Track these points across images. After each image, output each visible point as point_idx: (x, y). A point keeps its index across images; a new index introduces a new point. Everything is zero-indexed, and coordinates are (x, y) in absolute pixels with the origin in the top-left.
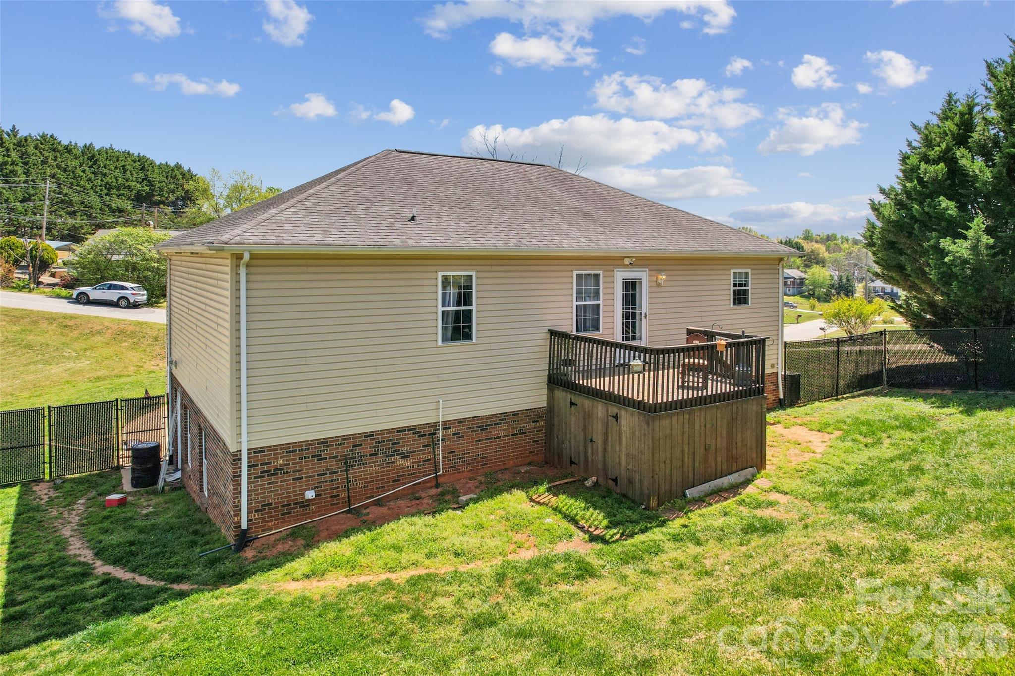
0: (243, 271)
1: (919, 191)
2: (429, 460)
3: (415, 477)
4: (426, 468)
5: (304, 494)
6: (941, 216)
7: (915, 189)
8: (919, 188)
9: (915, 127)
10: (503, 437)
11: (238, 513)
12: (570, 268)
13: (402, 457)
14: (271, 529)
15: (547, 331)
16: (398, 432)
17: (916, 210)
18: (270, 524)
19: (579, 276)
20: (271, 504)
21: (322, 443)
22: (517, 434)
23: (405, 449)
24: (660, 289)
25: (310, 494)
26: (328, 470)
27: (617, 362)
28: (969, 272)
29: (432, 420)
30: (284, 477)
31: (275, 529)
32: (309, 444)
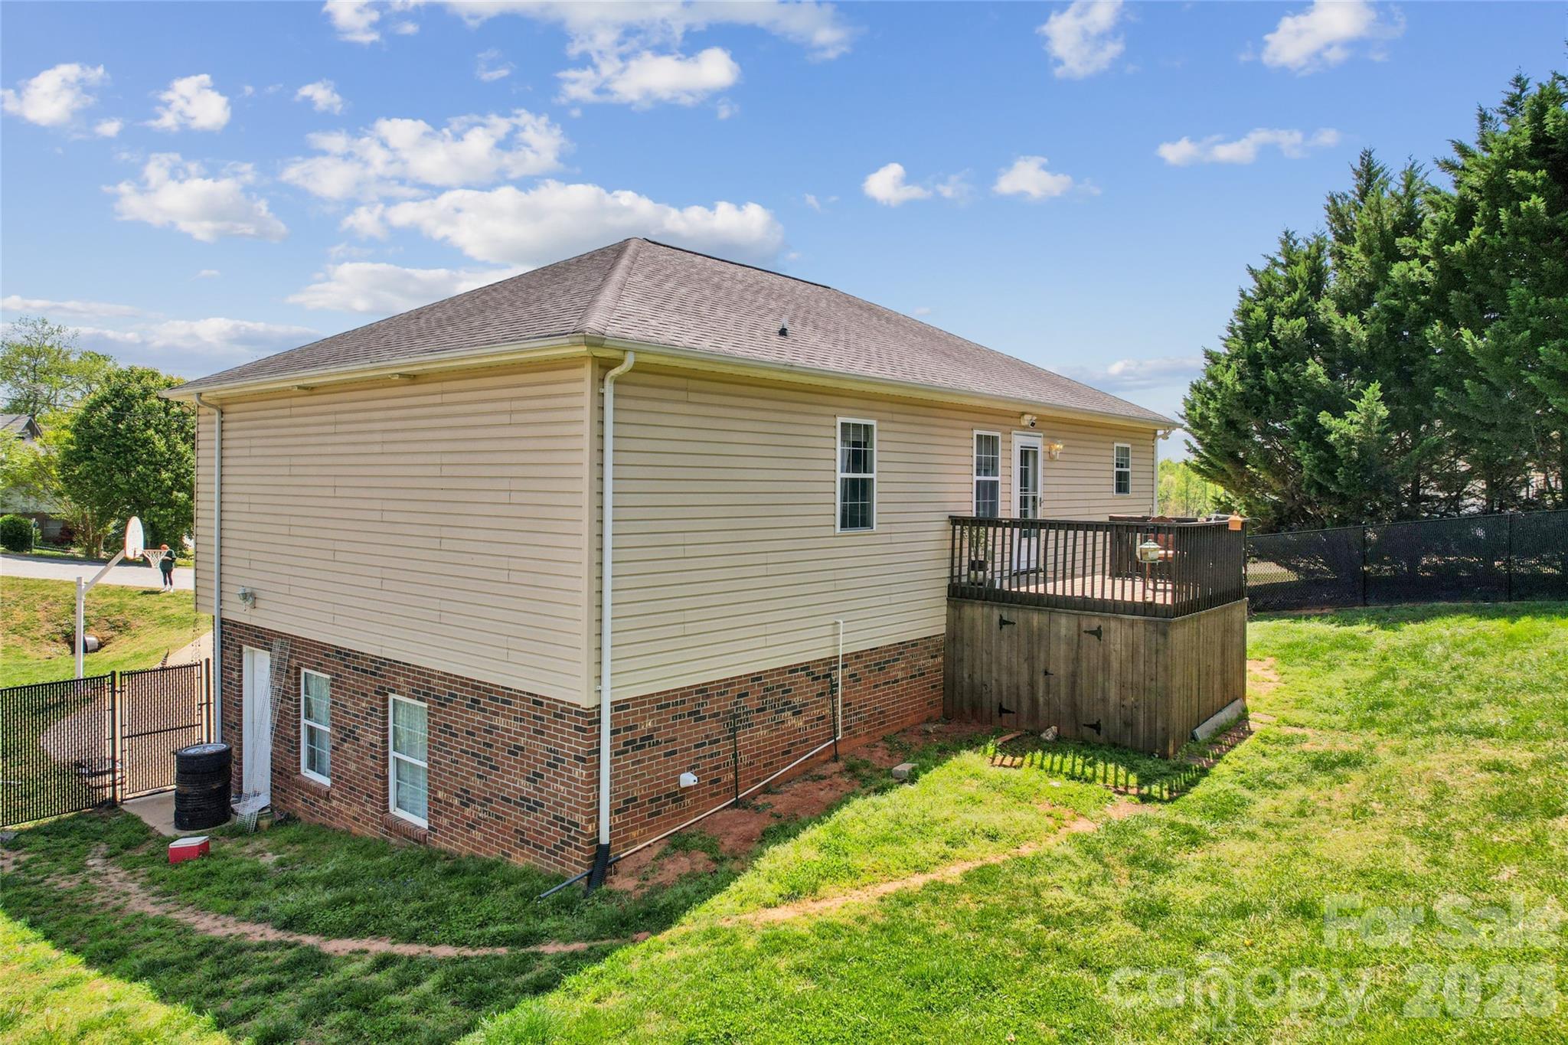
0: (609, 389)
1: (1271, 354)
2: (823, 717)
3: (807, 746)
4: (820, 730)
5: (677, 780)
6: (1308, 385)
7: (1265, 350)
8: (1271, 349)
9: (1252, 272)
10: (902, 679)
11: (594, 816)
12: (968, 424)
13: (794, 714)
14: (635, 843)
15: (947, 518)
16: (791, 672)
17: (1271, 377)
18: (634, 834)
19: (979, 437)
20: (635, 799)
21: (702, 691)
22: (915, 676)
23: (797, 701)
24: (1055, 465)
25: (688, 779)
26: (707, 737)
27: (1015, 568)
28: (1355, 454)
29: (826, 654)
30: (652, 751)
31: (641, 843)
32: (684, 692)
